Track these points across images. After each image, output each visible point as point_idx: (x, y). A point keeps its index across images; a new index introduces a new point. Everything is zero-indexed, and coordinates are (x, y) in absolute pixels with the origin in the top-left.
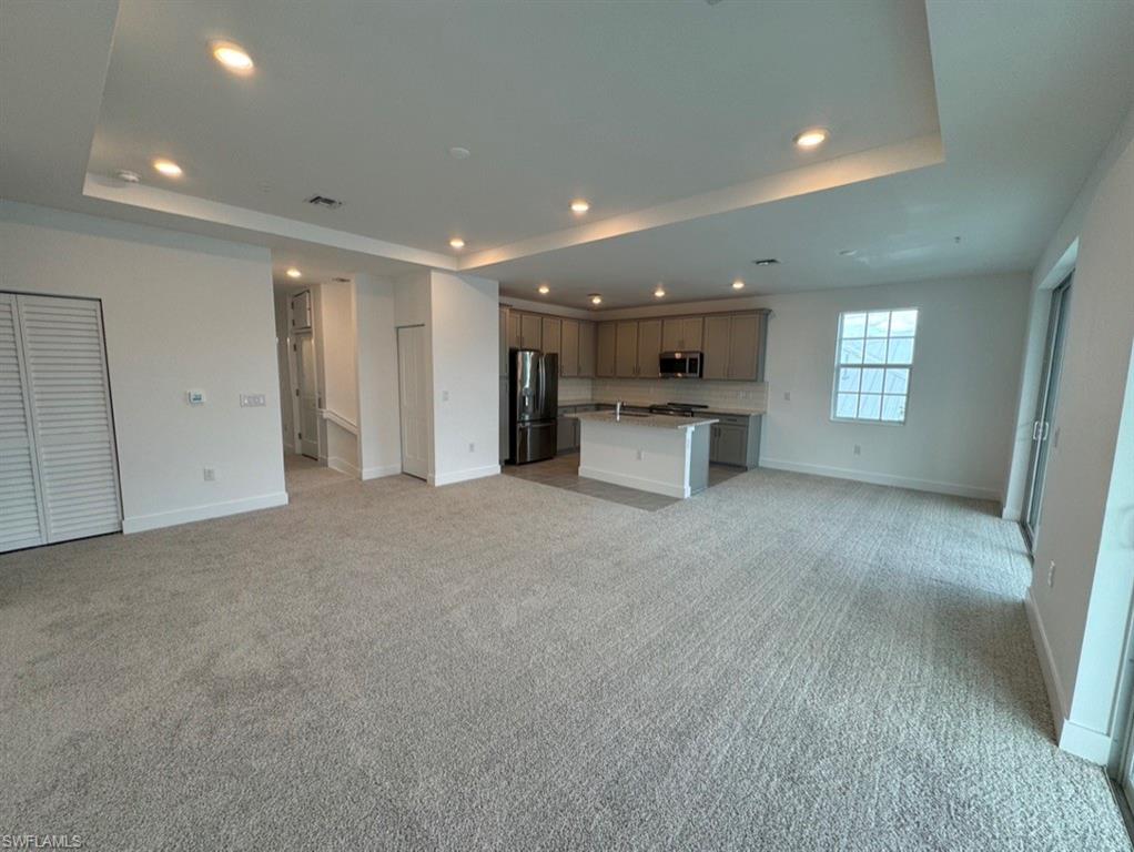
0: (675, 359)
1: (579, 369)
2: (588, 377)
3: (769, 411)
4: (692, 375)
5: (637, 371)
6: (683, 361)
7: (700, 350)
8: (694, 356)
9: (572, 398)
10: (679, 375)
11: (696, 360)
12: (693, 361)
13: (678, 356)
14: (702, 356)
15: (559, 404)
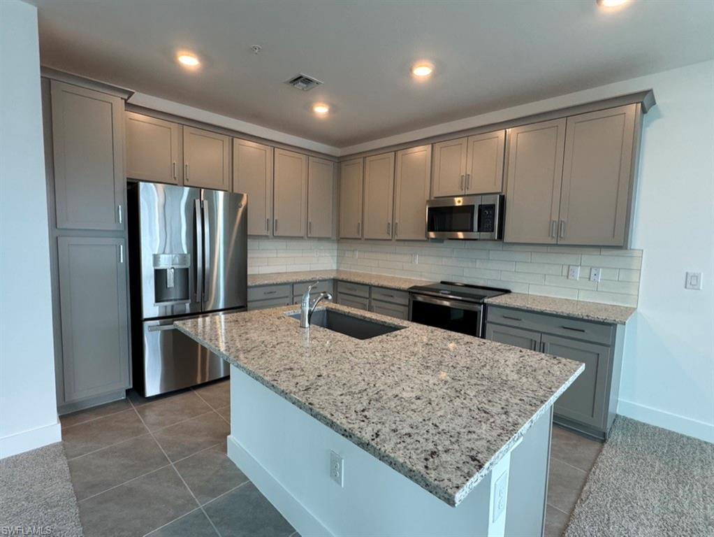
0: (454, 209)
1: (309, 226)
2: (327, 239)
3: (640, 309)
4: (485, 235)
5: (393, 228)
6: (468, 209)
7: (500, 190)
8: (487, 201)
9: (306, 268)
10: (461, 235)
11: (492, 207)
12: (487, 211)
13: (459, 202)
14: (503, 200)
15: (249, 283)
